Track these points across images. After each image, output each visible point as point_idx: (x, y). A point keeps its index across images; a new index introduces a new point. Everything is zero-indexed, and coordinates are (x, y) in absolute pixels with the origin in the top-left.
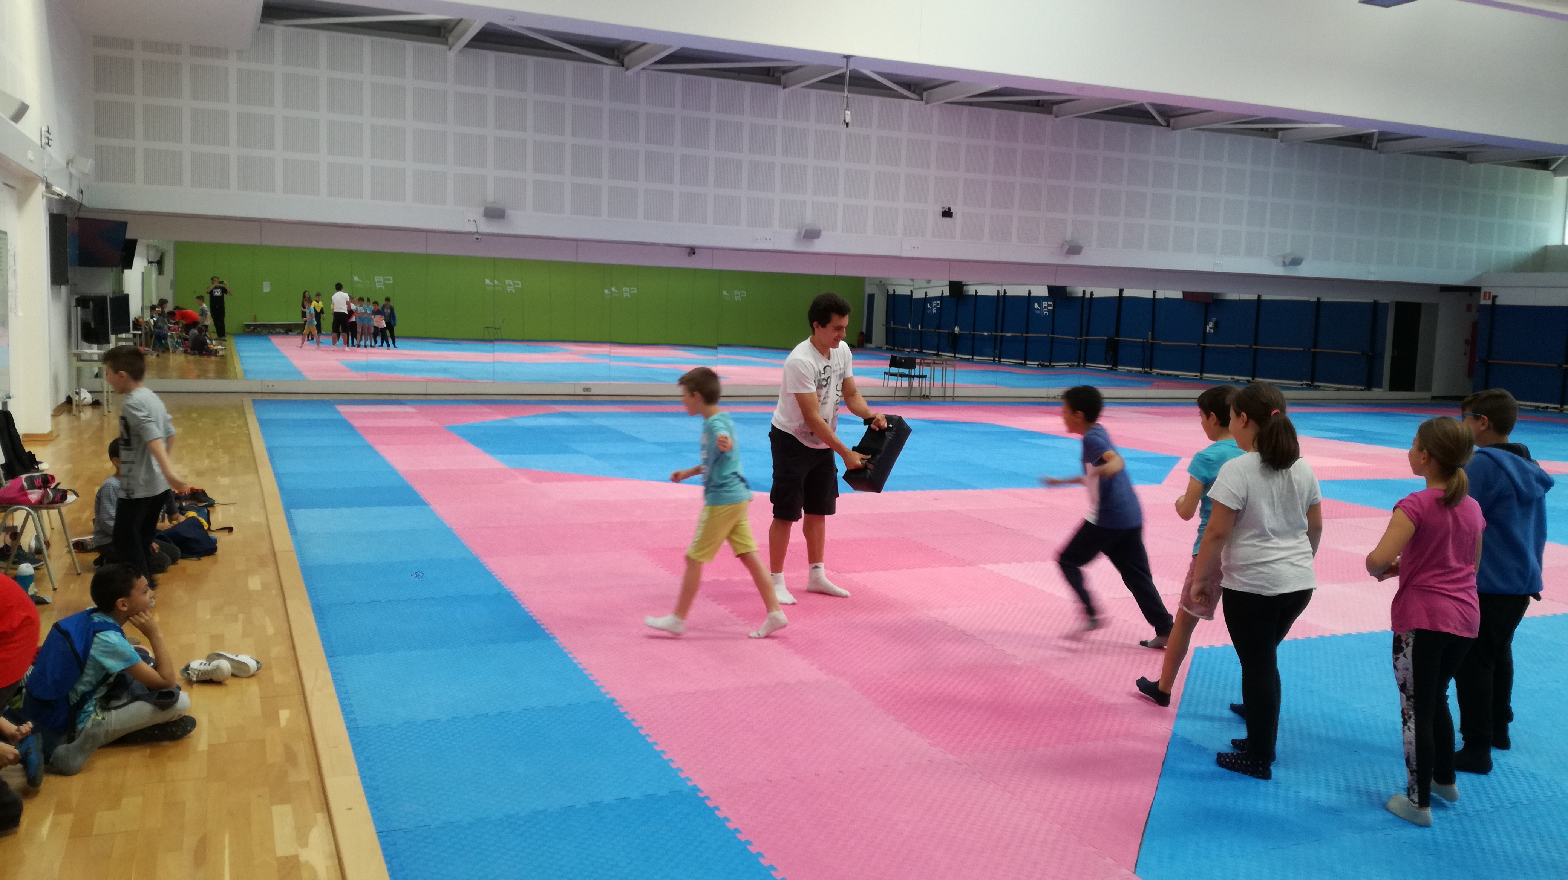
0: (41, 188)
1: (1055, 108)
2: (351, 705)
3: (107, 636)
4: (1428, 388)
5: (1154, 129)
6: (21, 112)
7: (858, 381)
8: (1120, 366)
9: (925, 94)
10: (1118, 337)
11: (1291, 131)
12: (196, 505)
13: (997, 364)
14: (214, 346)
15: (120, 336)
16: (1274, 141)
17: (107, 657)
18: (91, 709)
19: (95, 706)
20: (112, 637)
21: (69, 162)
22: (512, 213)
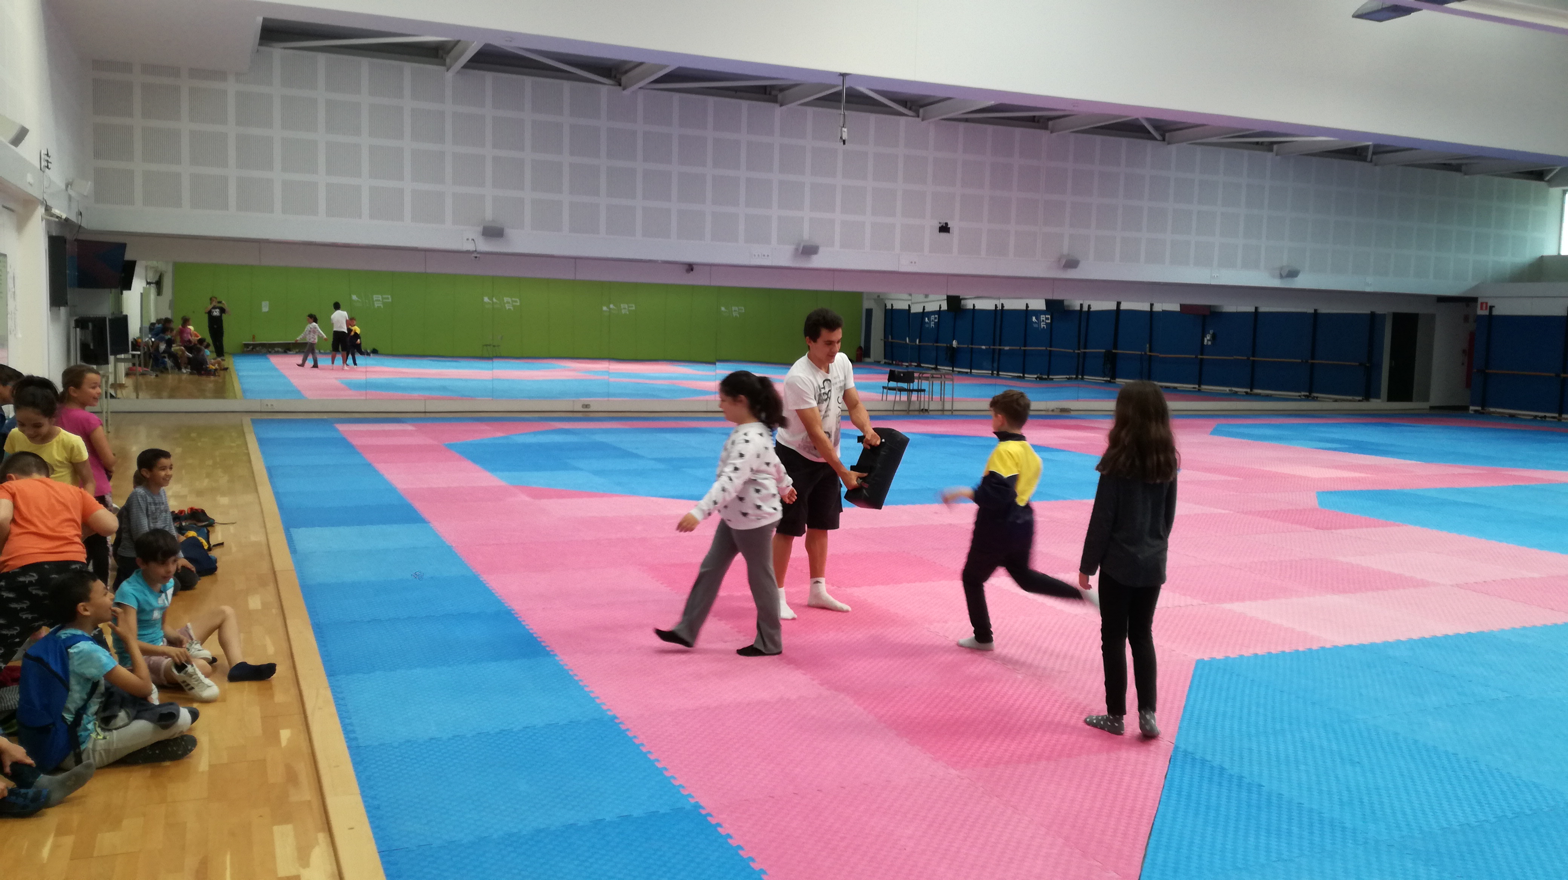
0: (40, 211)
1: (1050, 123)
2: (351, 724)
4: (1426, 398)
5: (1149, 144)
6: (21, 135)
9: (921, 111)
10: (1116, 349)
11: (1285, 144)
12: (195, 524)
13: (996, 378)
14: (213, 365)
15: (119, 356)
16: (1270, 154)
17: (87, 666)
18: (90, 726)
19: (93, 723)
21: (68, 185)
22: (510, 232)
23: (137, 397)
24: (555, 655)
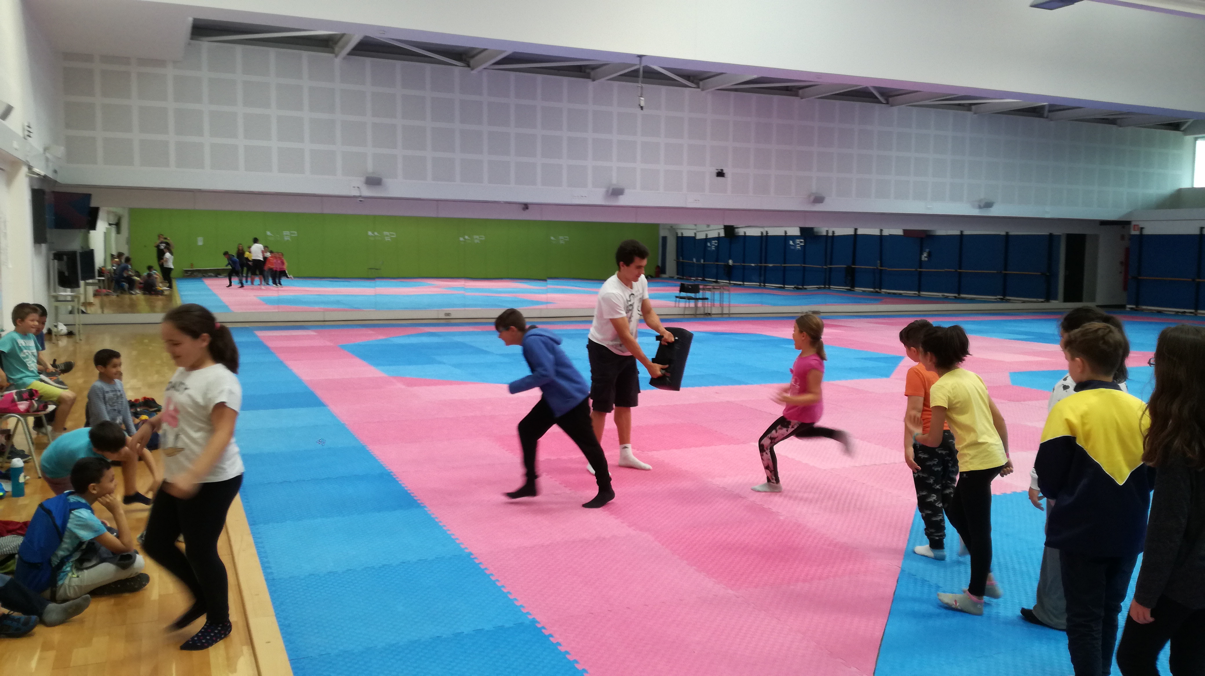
0: (24, 170)
1: (800, 92)
2: (268, 562)
3: (80, 513)
5: (877, 106)
6: (8, 110)
7: (653, 303)
8: (857, 287)
9: (701, 83)
11: (981, 105)
12: (148, 410)
13: (762, 288)
14: (160, 287)
15: (88, 281)
16: (969, 113)
17: (80, 529)
18: (69, 569)
19: (72, 567)
20: (84, 513)
21: (46, 149)
22: (387, 181)
23: (103, 312)
24: (425, 507)
